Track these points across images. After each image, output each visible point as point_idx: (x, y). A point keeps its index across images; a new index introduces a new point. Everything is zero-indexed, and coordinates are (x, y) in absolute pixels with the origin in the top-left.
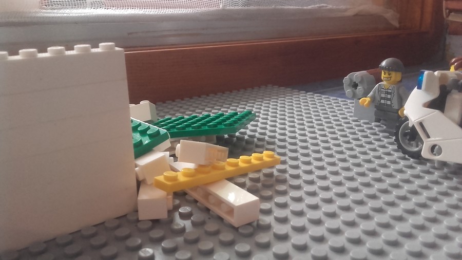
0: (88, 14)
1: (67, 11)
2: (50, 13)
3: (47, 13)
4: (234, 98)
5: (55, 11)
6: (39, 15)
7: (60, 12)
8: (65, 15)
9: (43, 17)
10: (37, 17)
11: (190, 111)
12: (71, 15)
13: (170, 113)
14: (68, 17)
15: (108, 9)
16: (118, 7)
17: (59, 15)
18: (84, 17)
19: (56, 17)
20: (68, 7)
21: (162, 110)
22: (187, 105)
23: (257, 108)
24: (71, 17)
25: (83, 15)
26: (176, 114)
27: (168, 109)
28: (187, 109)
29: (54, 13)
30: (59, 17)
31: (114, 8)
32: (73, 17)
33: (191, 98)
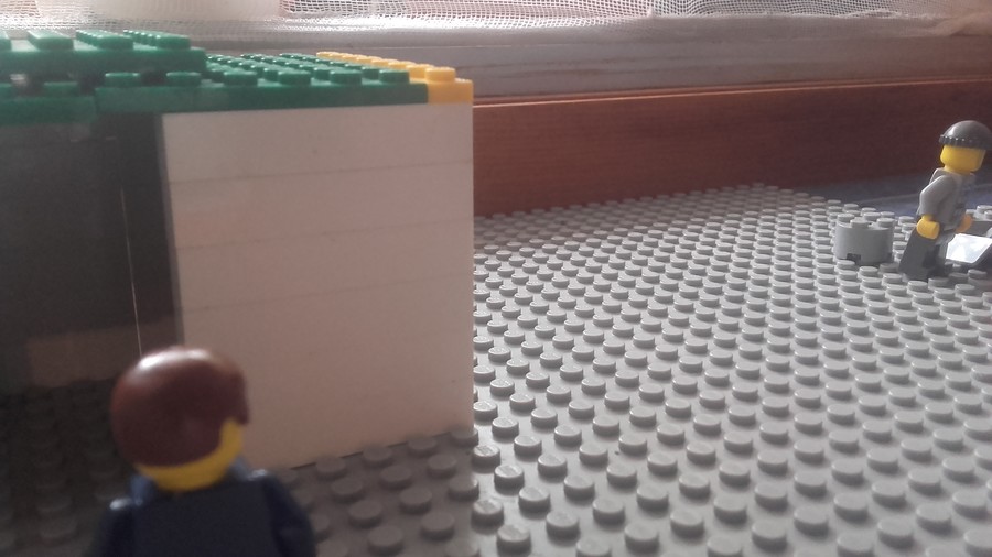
0: (374, 28)
1: (335, 21)
2: (299, 25)
3: (294, 24)
4: (676, 209)
5: (311, 21)
6: (279, 28)
7: (320, 22)
8: (329, 29)
9: (286, 34)
10: (276, 33)
11: (582, 232)
12: (341, 29)
13: (541, 233)
14: (333, 34)
15: (413, 17)
16: (433, 12)
17: (317, 29)
18: (366, 34)
19: (311, 34)
20: (336, 12)
21: (524, 228)
22: (577, 220)
23: (727, 233)
24: (340, 33)
25: (364, 29)
26: (550, 237)
27: (537, 225)
28: (576, 228)
29: (307, 25)
30: (317, 33)
31: (426, 16)
32: (345, 33)
33: (585, 205)
